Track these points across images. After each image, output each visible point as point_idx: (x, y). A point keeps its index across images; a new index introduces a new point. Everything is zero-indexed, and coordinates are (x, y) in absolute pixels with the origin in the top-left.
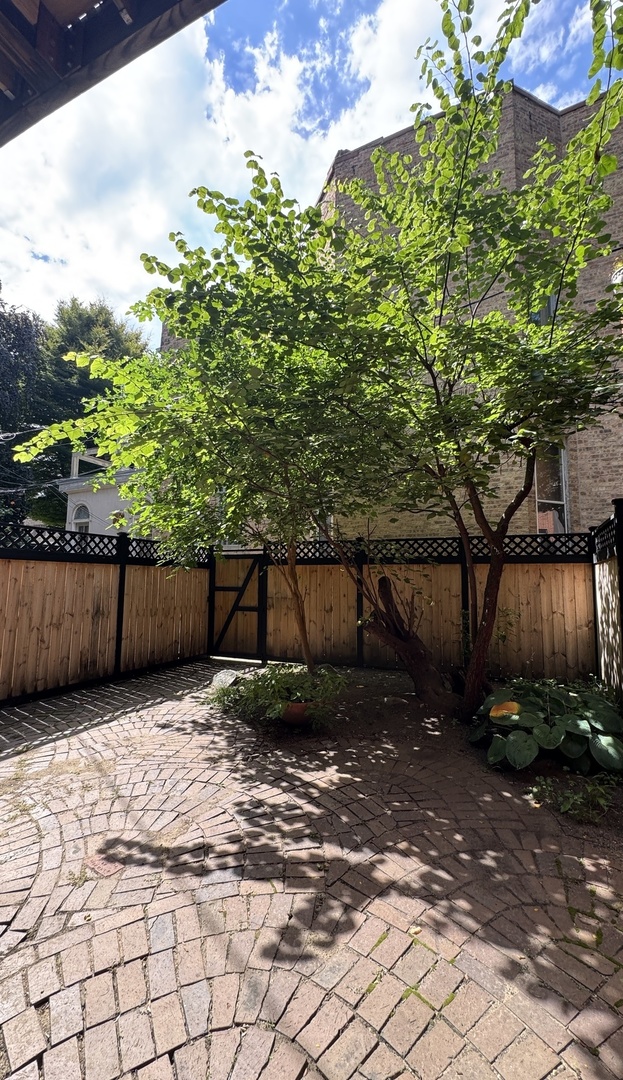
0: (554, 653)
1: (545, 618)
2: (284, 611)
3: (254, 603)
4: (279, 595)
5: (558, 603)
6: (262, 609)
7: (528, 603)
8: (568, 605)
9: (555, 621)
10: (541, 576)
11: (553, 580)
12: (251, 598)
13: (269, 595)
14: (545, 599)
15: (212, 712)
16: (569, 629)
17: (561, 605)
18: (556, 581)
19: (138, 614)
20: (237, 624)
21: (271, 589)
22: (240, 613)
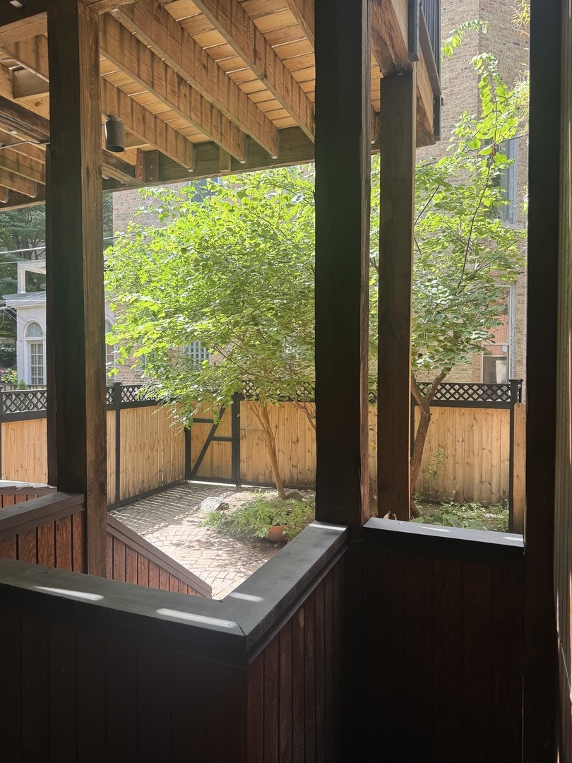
0: (482, 482)
1: (476, 453)
2: (256, 441)
3: (228, 434)
4: (251, 428)
5: (487, 441)
6: (235, 440)
7: (463, 441)
8: (495, 442)
9: (484, 455)
10: (475, 418)
11: (484, 422)
12: (225, 430)
13: (241, 427)
14: (477, 437)
15: (209, 532)
16: (494, 463)
17: (489, 443)
18: (487, 423)
19: (130, 451)
20: (212, 453)
21: (244, 422)
22: (215, 442)
